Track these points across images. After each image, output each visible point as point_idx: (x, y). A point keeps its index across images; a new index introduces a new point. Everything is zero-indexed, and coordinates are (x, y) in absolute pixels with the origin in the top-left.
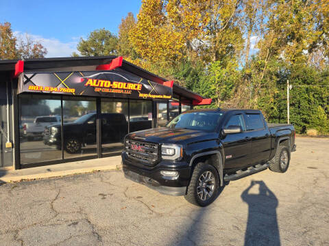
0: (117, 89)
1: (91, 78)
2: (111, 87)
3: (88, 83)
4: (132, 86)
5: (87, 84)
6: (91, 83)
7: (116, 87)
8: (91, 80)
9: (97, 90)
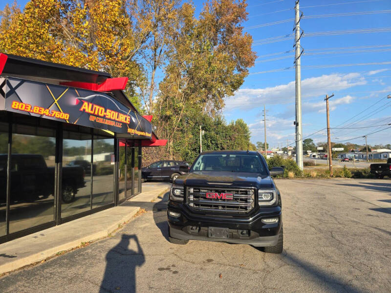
0: (110, 119)
1: (86, 101)
2: (104, 117)
3: (83, 107)
4: (122, 118)
5: (82, 109)
6: (87, 107)
7: (109, 117)
8: (86, 104)
9: (92, 119)
